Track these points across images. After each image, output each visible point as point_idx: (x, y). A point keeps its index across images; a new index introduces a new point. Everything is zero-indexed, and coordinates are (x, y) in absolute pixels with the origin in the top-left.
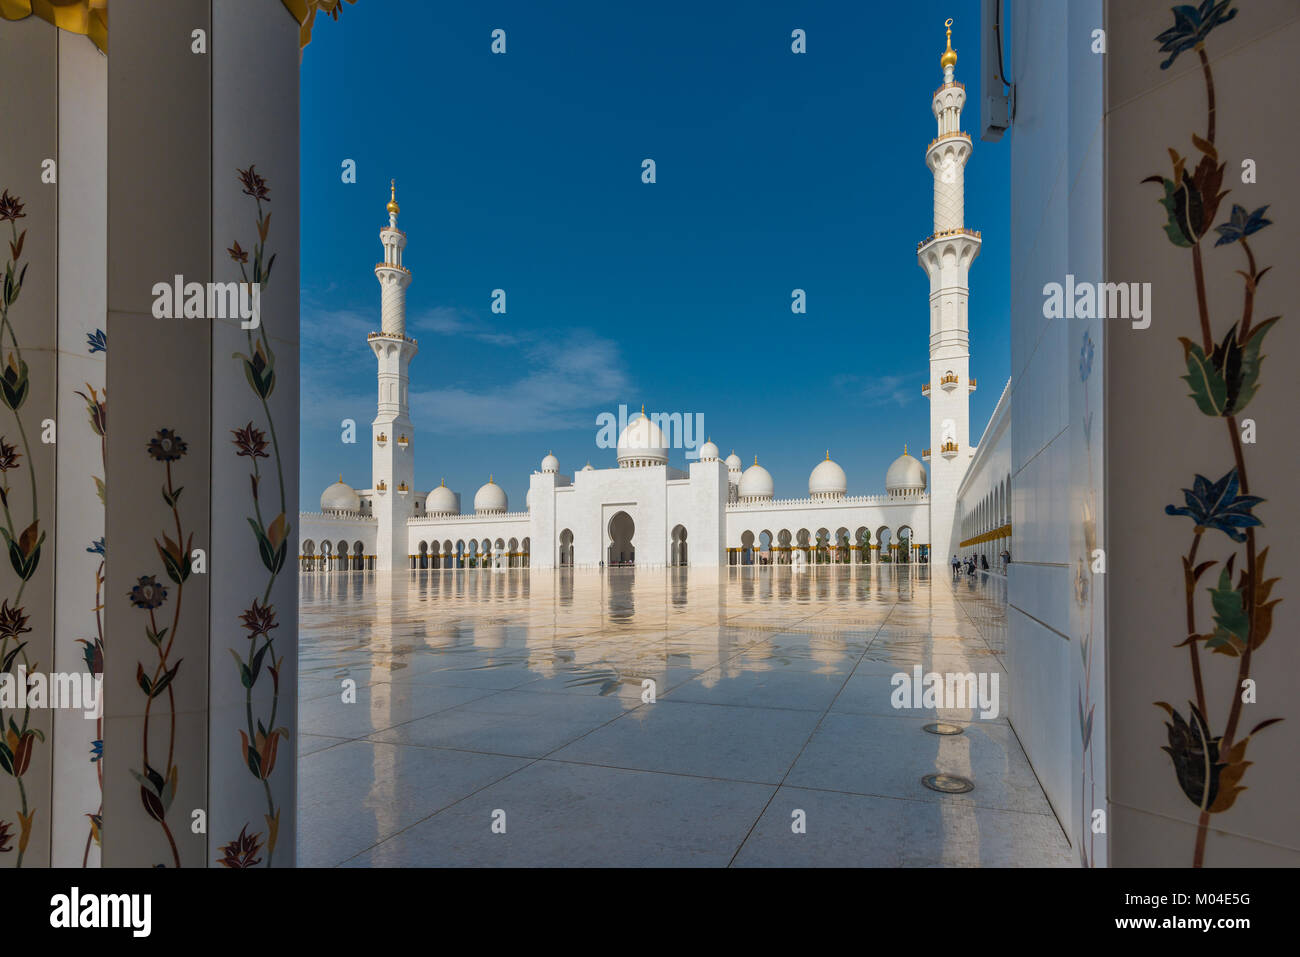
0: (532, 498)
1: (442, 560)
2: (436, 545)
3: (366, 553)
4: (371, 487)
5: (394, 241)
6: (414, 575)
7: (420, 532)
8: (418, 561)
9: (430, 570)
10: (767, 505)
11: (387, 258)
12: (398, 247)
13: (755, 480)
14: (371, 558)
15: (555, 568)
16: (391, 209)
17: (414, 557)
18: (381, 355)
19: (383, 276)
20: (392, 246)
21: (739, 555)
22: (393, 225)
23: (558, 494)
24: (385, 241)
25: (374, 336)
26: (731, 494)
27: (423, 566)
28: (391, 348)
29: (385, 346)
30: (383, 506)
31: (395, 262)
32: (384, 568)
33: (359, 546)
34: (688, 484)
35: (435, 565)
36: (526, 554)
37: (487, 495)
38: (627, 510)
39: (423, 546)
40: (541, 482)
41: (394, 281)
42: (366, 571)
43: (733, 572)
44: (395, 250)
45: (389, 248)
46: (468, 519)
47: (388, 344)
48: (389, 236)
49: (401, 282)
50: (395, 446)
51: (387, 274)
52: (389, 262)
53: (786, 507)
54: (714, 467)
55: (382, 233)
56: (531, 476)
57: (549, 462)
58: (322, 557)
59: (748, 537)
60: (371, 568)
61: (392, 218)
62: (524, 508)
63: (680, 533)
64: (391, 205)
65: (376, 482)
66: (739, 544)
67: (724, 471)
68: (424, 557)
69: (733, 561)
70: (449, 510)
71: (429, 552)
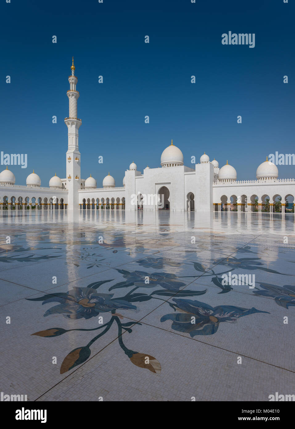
0: (125, 180)
1: (91, 206)
2: (89, 200)
3: (64, 203)
4: (65, 178)
5: (73, 81)
6: (81, 211)
7: (83, 195)
8: (82, 206)
9: (86, 210)
10: (235, 183)
11: (71, 88)
12: (75, 83)
13: (228, 171)
14: (66, 205)
15: (135, 210)
16: (72, 68)
17: (81, 205)
18: (69, 126)
19: (70, 95)
20: (73, 83)
21: (219, 207)
22: (73, 75)
23: (136, 179)
24: (70, 81)
25: (66, 119)
26: (216, 178)
27: (84, 208)
28: (72, 124)
29: (70, 123)
30: (70, 185)
31: (74, 89)
32: (70, 208)
33: (62, 200)
34: (195, 174)
35: (89, 208)
36: (124, 204)
37: (108, 180)
38: (166, 186)
39: (84, 200)
40: (130, 175)
41: (73, 97)
42: (64, 210)
43: (217, 214)
44: (74, 85)
45: (72, 84)
46: (100, 190)
47: (71, 122)
48: (72, 79)
49: (76, 97)
50: (74, 161)
51: (71, 94)
52: (72, 89)
53: (245, 184)
54: (208, 166)
55: (69, 78)
56: (125, 172)
57: (133, 166)
58: (50, 204)
59: (224, 198)
60: (66, 209)
61: (73, 72)
62: (122, 185)
63: (191, 197)
64: (72, 67)
65: (67, 176)
66: (219, 202)
67: (212, 167)
68: (84, 204)
69: (216, 209)
70: (93, 186)
71: (86, 203)
